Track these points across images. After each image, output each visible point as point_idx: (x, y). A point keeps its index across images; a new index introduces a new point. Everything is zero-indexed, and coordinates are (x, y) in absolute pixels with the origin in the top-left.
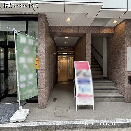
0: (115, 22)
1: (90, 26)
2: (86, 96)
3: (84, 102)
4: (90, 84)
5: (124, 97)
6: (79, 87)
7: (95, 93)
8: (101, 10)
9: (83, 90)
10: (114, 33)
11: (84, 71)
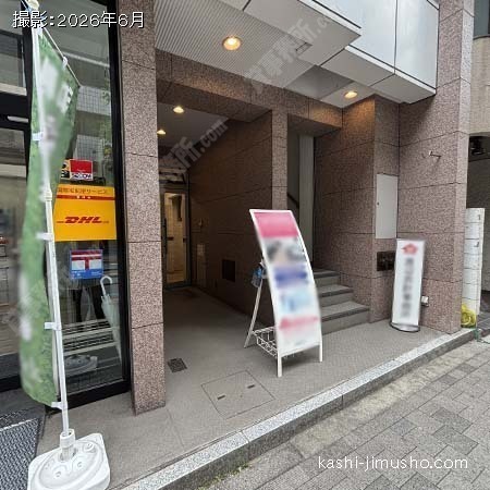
0: (351, 94)
1: (285, 90)
2: (300, 323)
3: (298, 344)
4: (307, 282)
5: (368, 310)
6: (283, 298)
7: (322, 306)
8: (348, 48)
9: (293, 306)
10: (340, 126)
11: (287, 242)
